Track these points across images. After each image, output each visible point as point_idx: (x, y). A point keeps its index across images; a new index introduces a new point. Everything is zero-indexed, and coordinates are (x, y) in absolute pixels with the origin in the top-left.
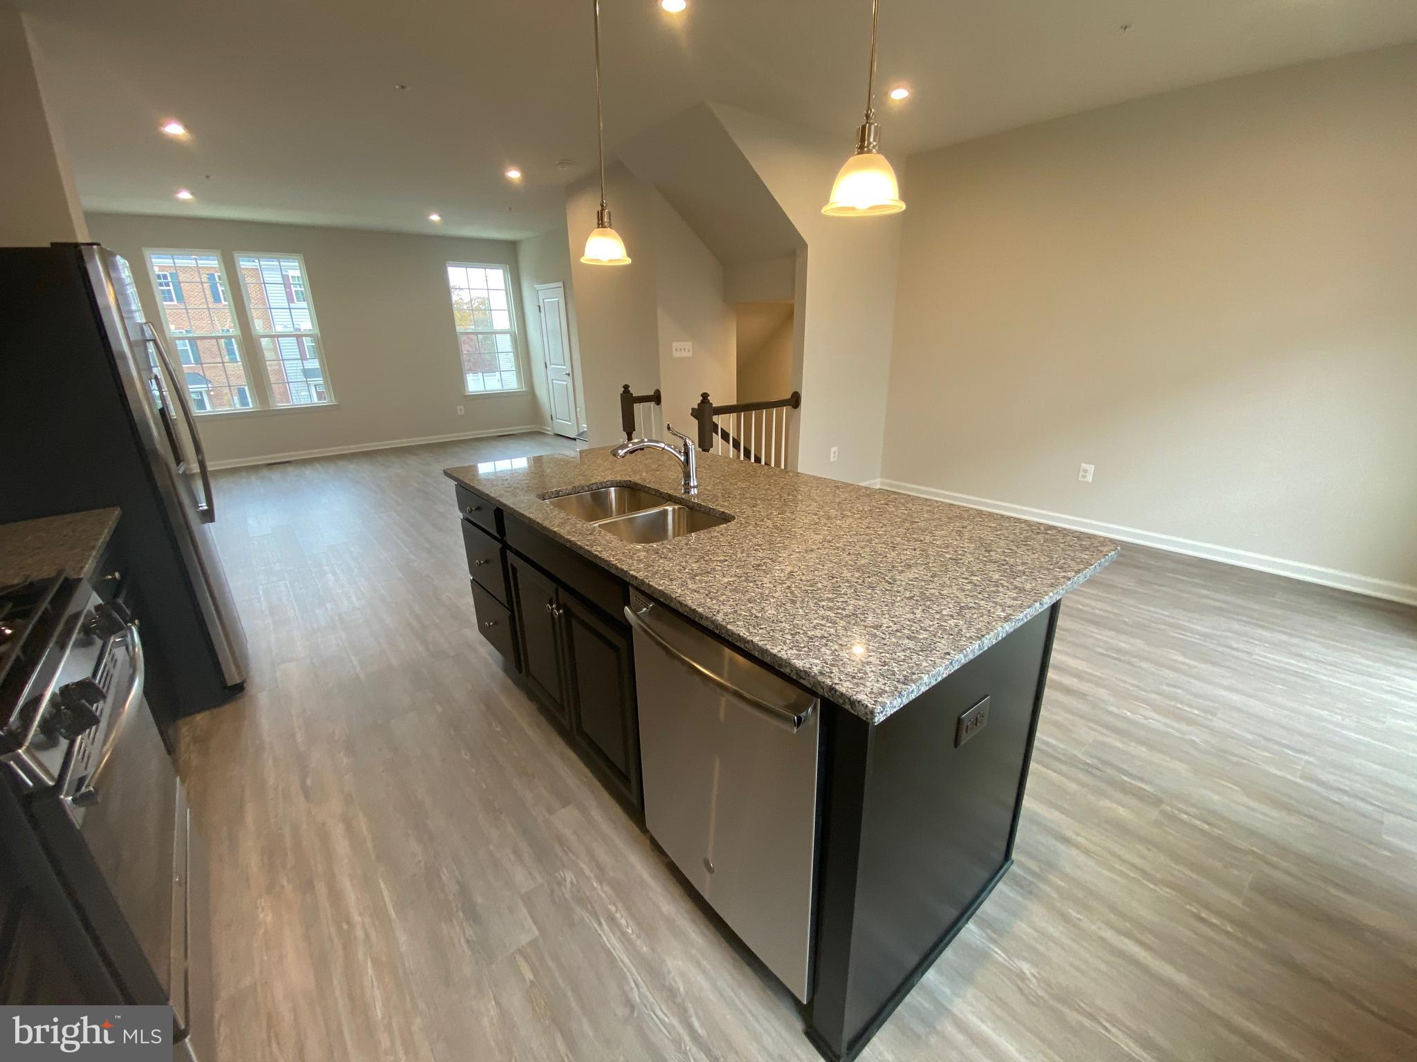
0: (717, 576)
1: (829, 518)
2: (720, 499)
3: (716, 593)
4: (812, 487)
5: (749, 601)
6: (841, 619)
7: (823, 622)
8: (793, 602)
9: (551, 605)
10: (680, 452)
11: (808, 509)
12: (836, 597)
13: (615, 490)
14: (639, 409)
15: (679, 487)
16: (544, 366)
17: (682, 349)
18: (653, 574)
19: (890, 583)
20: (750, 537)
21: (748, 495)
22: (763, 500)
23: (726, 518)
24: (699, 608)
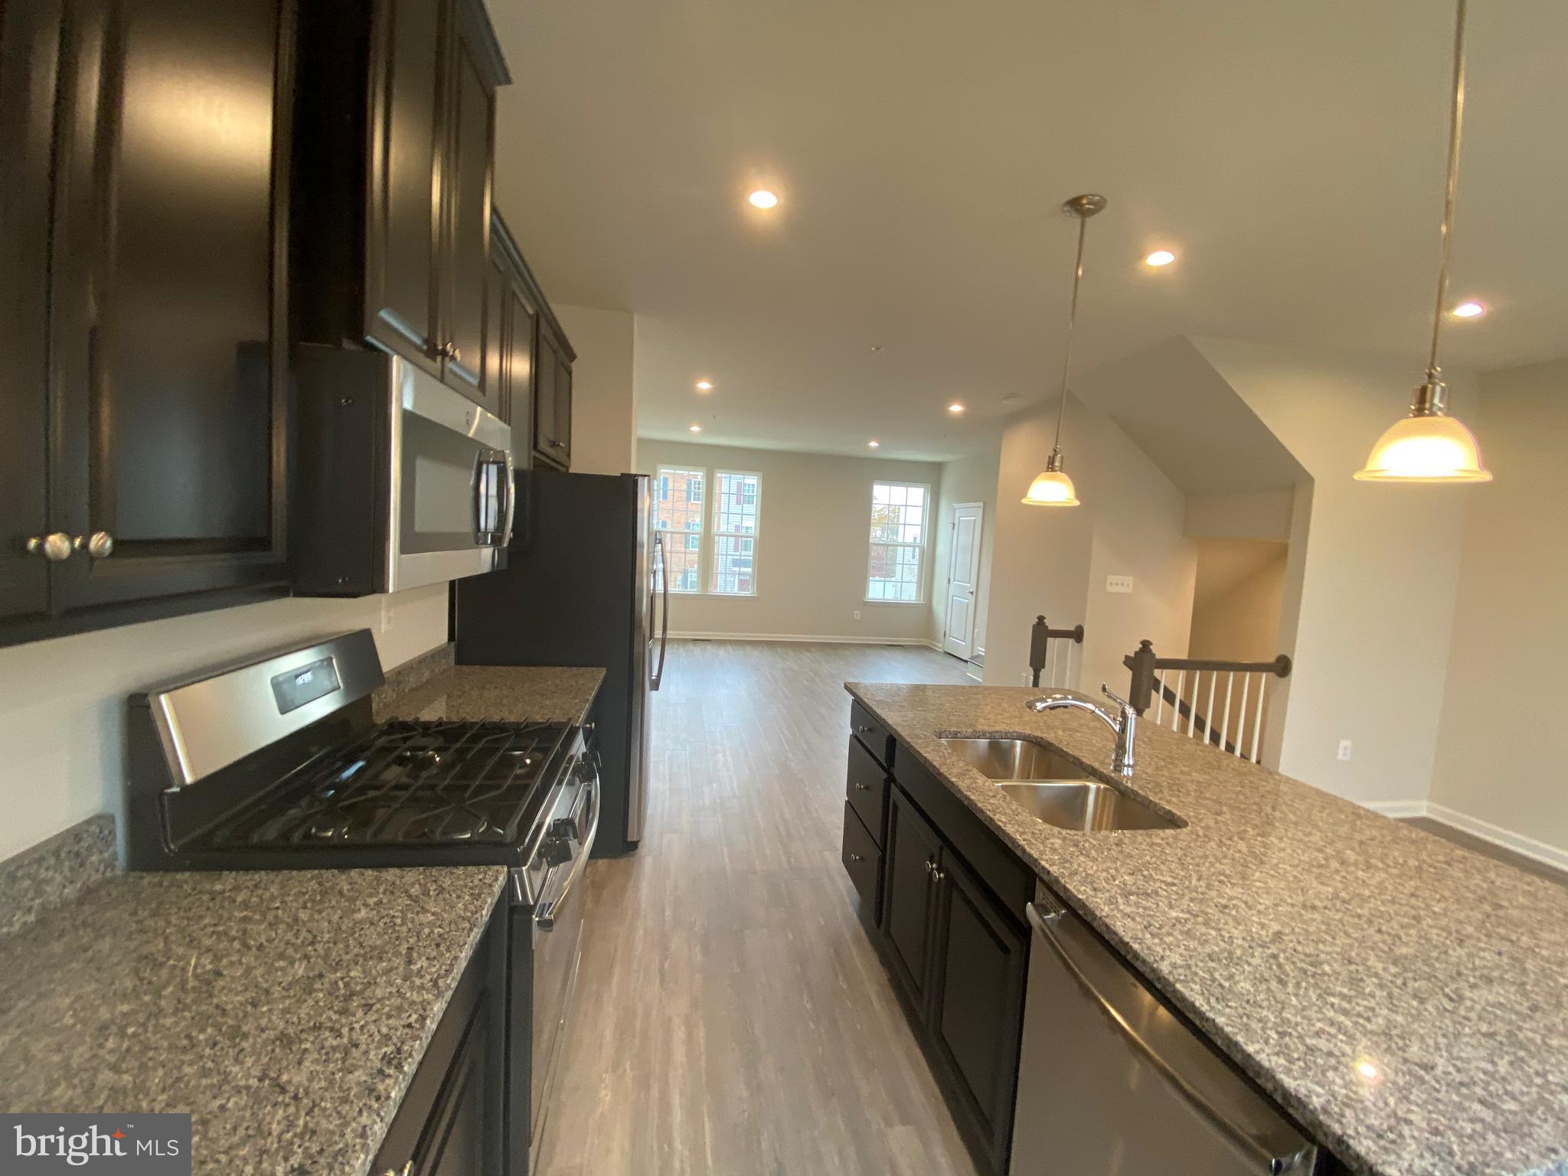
0: (1160, 903)
1: (1343, 863)
2: (1166, 791)
3: (1160, 929)
4: (1313, 806)
5: (1210, 956)
6: (1365, 1035)
7: (1333, 1031)
8: (1282, 982)
9: (932, 864)
10: (1115, 719)
11: (1307, 839)
12: (1356, 997)
13: (1022, 745)
14: (1052, 643)
15: (1107, 761)
16: (947, 580)
17: (1120, 584)
18: (1070, 874)
19: (1451, 999)
20: (1211, 859)
21: (1208, 795)
22: (1233, 808)
23: (1173, 822)
24: (1134, 943)
